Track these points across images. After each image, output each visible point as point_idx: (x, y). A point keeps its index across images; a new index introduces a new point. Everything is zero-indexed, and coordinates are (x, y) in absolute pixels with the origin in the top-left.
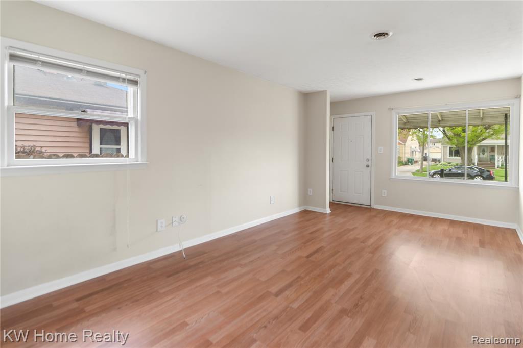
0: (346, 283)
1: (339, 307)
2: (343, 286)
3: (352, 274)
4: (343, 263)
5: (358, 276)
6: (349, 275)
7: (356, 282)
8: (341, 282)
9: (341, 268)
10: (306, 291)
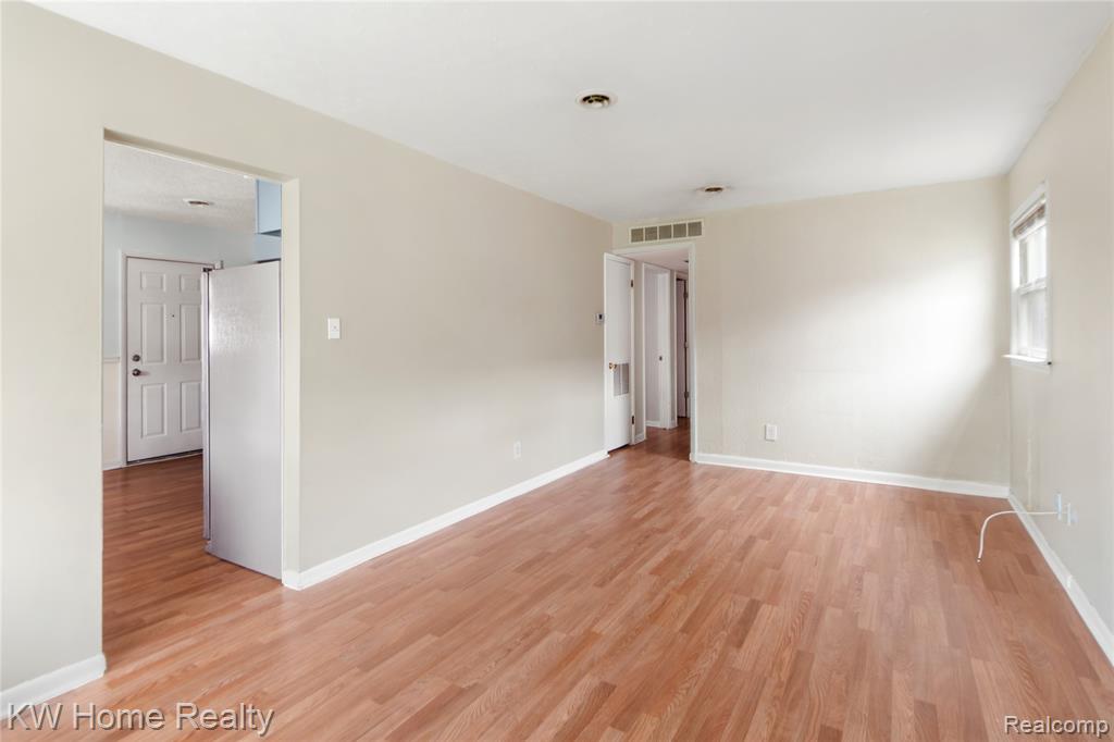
0: (661, 559)
1: (669, 534)
2: (666, 554)
3: (651, 573)
4: (668, 596)
5: (640, 571)
6: (656, 571)
7: (644, 561)
8: (668, 560)
9: (673, 582)
10: (717, 545)
